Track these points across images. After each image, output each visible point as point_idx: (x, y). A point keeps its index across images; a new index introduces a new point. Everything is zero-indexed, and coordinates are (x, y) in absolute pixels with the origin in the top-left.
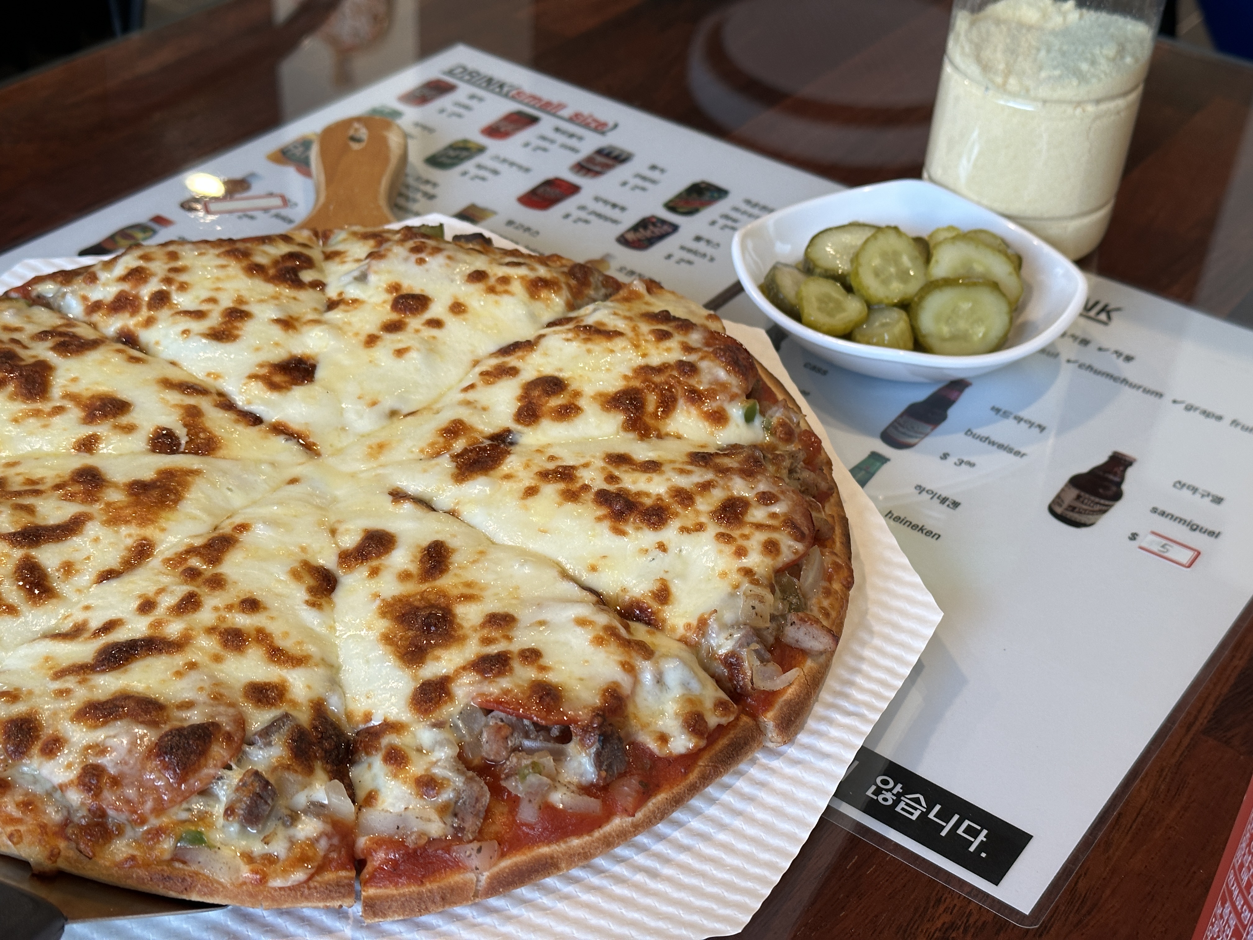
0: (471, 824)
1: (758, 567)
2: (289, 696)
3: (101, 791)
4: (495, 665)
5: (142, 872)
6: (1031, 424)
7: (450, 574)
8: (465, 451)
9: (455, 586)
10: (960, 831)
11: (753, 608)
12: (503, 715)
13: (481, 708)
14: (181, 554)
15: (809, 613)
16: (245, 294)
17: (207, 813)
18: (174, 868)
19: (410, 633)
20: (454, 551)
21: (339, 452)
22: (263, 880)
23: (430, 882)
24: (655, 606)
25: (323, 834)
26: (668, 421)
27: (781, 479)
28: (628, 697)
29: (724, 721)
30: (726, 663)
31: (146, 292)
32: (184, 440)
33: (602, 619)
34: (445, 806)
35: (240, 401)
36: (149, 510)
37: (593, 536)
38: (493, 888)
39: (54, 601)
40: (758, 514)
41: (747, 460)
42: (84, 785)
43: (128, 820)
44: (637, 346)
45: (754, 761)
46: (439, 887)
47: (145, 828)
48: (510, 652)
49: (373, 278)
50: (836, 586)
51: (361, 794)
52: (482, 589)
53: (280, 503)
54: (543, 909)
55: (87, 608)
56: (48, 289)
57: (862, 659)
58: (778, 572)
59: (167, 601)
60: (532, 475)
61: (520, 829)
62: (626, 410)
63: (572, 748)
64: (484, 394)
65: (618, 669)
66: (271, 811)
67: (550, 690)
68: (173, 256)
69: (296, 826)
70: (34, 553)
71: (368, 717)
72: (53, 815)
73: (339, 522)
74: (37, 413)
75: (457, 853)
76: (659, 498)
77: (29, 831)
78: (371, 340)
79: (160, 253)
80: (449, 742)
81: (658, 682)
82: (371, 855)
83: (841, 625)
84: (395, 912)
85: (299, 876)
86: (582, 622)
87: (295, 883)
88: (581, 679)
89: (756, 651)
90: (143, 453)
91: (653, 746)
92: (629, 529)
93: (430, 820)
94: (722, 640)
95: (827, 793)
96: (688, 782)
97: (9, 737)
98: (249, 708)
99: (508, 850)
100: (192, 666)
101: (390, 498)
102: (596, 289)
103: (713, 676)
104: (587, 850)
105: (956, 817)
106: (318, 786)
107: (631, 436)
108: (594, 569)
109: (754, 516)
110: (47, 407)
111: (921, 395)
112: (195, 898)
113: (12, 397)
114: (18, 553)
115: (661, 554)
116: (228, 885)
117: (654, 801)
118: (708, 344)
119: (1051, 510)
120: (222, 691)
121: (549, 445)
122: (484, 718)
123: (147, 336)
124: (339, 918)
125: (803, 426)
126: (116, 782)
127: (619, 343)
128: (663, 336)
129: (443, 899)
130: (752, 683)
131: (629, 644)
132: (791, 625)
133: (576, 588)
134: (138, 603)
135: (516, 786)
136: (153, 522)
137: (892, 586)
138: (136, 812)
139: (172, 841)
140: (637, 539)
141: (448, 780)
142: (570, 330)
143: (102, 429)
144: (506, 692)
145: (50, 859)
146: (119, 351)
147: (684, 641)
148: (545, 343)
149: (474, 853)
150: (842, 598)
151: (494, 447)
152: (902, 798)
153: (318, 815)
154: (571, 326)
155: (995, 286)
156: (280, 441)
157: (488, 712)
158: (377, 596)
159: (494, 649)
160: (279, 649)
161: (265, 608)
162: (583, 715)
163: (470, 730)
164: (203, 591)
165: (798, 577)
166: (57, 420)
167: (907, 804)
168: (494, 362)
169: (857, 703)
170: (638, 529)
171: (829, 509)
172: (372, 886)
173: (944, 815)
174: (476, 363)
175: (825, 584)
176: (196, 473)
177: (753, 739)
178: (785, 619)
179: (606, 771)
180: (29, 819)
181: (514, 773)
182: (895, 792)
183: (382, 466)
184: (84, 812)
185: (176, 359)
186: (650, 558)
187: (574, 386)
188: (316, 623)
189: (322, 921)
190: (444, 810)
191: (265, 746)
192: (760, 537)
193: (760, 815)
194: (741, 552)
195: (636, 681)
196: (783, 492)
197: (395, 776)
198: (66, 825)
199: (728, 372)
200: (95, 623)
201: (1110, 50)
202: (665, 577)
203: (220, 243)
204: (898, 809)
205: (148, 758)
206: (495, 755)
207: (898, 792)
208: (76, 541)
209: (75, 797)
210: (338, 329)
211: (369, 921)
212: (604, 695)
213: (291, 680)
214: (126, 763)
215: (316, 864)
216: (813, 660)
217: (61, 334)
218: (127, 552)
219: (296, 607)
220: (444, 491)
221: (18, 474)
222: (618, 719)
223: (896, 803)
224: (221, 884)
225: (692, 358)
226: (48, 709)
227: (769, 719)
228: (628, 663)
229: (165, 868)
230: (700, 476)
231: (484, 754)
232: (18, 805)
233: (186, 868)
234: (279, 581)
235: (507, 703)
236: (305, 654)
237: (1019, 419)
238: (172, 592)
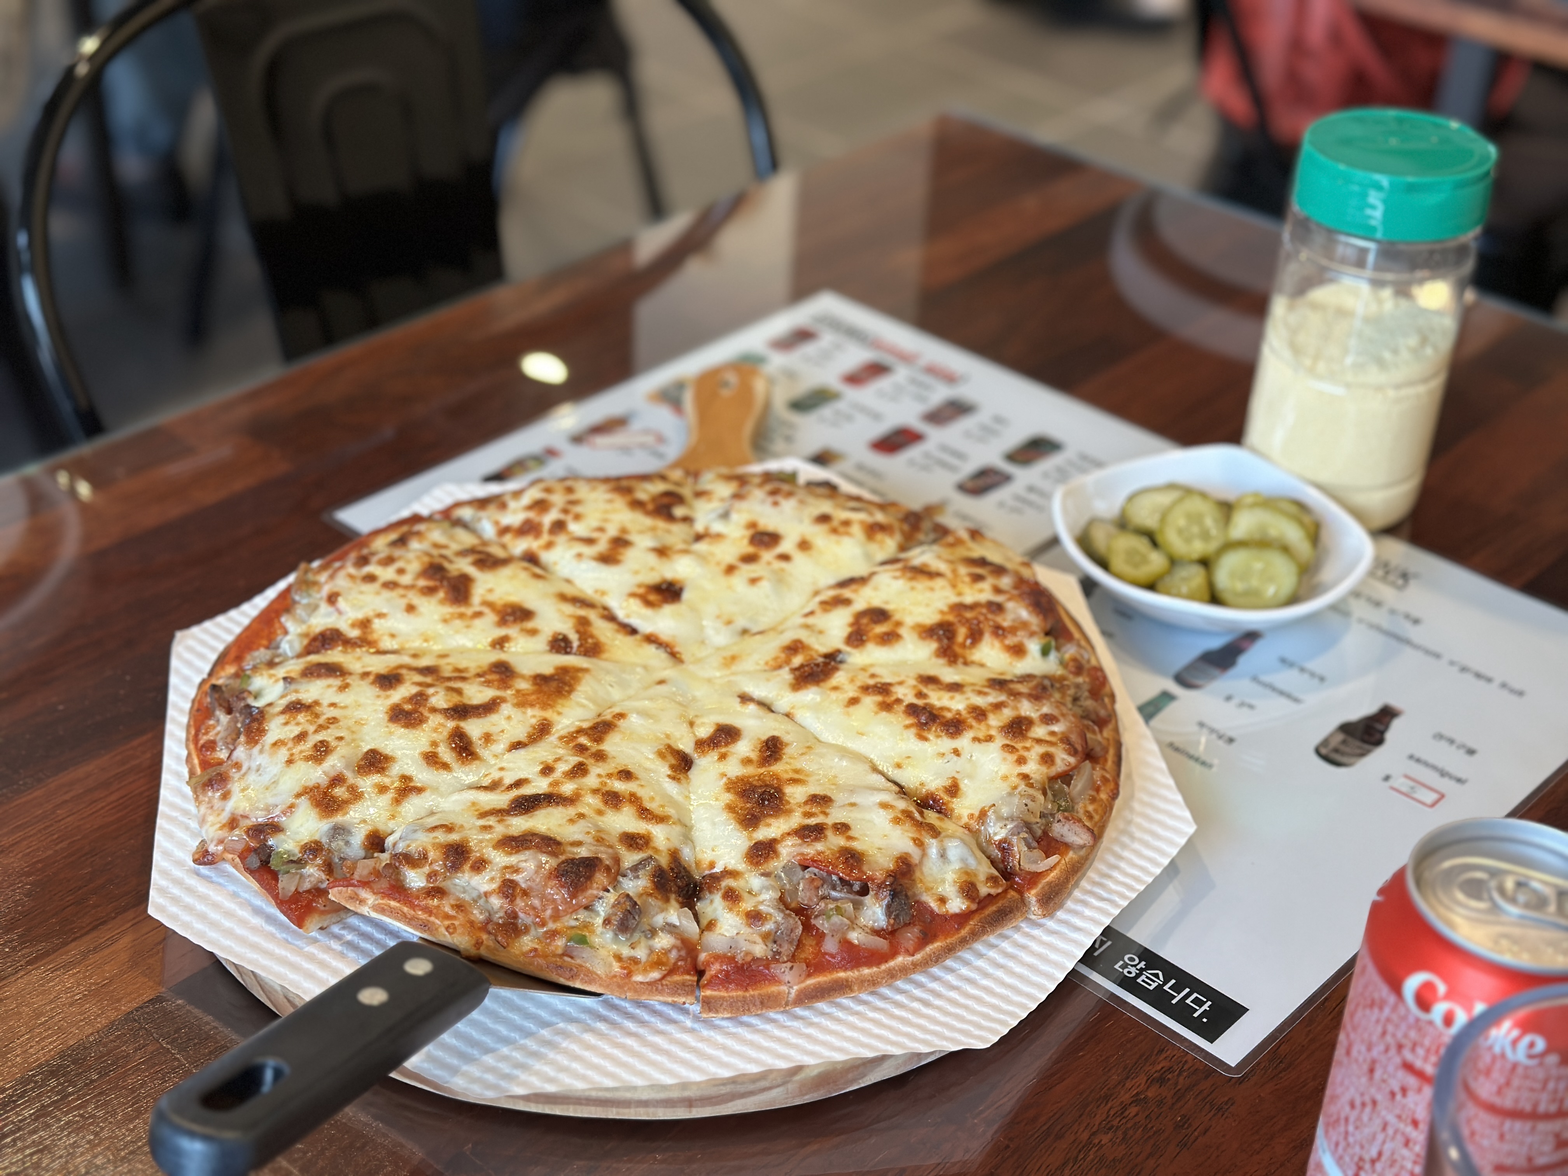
0: (787, 949)
1: (1034, 773)
2: (652, 844)
3: (515, 899)
4: (812, 833)
5: (541, 961)
6: (1313, 675)
7: (783, 761)
8: (802, 666)
9: (786, 771)
10: (1188, 1001)
11: (1026, 805)
12: (816, 871)
13: (800, 865)
14: (573, 733)
15: (1075, 814)
16: (629, 526)
17: (590, 923)
18: (564, 961)
19: (748, 805)
20: (787, 745)
21: (698, 661)
22: (629, 975)
23: (753, 990)
24: (946, 798)
25: (674, 947)
26: (974, 651)
27: (1064, 704)
28: (916, 865)
29: (993, 891)
30: (999, 847)
31: (548, 519)
32: (576, 644)
33: (902, 804)
34: (767, 934)
35: (621, 615)
36: (548, 698)
37: (901, 740)
38: (801, 999)
39: (477, 762)
40: (1040, 731)
41: (1036, 687)
42: (503, 893)
43: (533, 922)
44: (954, 586)
45: (1017, 929)
46: (760, 995)
47: (545, 929)
48: (826, 824)
49: (735, 517)
50: (1103, 796)
51: (704, 922)
52: (807, 775)
53: (651, 699)
54: (838, 1020)
55: (502, 769)
56: (466, 513)
57: (1120, 858)
58: (1052, 779)
59: (562, 767)
60: (855, 688)
61: (824, 957)
62: (939, 640)
63: (868, 899)
64: (823, 620)
65: (911, 843)
66: (637, 925)
67: (854, 854)
68: (570, 490)
69: (654, 939)
70: (463, 724)
71: (712, 865)
72: (478, 916)
73: (696, 716)
74: (461, 616)
75: (774, 969)
76: (958, 713)
77: (460, 925)
78: (730, 569)
79: (559, 487)
80: (773, 887)
81: (942, 856)
82: (709, 966)
83: (1102, 828)
84: (724, 1009)
85: (655, 975)
86: (884, 806)
87: (652, 980)
88: (880, 849)
89: (1024, 839)
90: (545, 652)
91: (934, 905)
92: (931, 737)
93: (755, 943)
94: (998, 829)
95: (1075, 957)
96: (960, 935)
97: (448, 856)
98: (622, 850)
99: (814, 971)
100: (581, 816)
101: (739, 700)
102: (927, 534)
103: (989, 857)
104: (875, 978)
105: (1187, 990)
106: (672, 912)
107: (942, 661)
108: (899, 766)
109: (1036, 733)
110: (469, 611)
111: (1215, 643)
112: (578, 985)
113: (442, 602)
114: (451, 724)
115: (955, 758)
116: (604, 976)
117: (931, 947)
118: (1016, 587)
119: (1318, 751)
120: (603, 836)
121: (872, 665)
122: (801, 873)
123: (546, 557)
124: (683, 1013)
125: (1094, 662)
126: (525, 893)
127: (939, 583)
128: (977, 578)
129: (762, 1003)
130: (1020, 865)
131: (920, 825)
132: (1058, 822)
133: (883, 780)
134: (540, 768)
135: (823, 924)
136: (552, 706)
137: (1157, 802)
138: (539, 917)
139: (564, 940)
140: (936, 744)
141: (771, 915)
142: (897, 570)
143: (512, 631)
144: (819, 853)
145: (475, 946)
146: (526, 569)
147: (967, 827)
148: (876, 579)
149: (787, 970)
150: (1106, 805)
151: (826, 664)
152: (1144, 973)
153: (670, 933)
154: (899, 566)
155: (1285, 549)
156: (651, 649)
157: (805, 868)
158: (724, 775)
159: (812, 821)
160: (647, 810)
161: (637, 779)
162: (879, 875)
163: (790, 881)
164: (590, 762)
165: (1069, 785)
166: (478, 622)
167: (1147, 977)
168: (832, 593)
169: (1111, 891)
170: (938, 737)
171: (1107, 733)
172: (709, 989)
173: (1177, 988)
174: (816, 593)
175: (1093, 793)
176: (585, 670)
177: (1018, 909)
178: (1054, 818)
179: (894, 919)
180: (461, 916)
181: (822, 913)
182: (1138, 967)
183: (733, 674)
184: (501, 914)
185: (571, 577)
186: (946, 761)
187: (897, 617)
188: (675, 792)
189: (669, 1014)
190: (766, 937)
191: (634, 878)
192: (1040, 749)
193: (1018, 969)
194: (1021, 761)
195: (924, 854)
196: (1063, 715)
197: (731, 910)
198: (487, 923)
199: (1030, 613)
200: (508, 781)
201: (1413, 341)
202: (956, 776)
203: (606, 480)
204: (1139, 980)
205: (549, 878)
206: (808, 901)
207: (1141, 968)
208: (493, 718)
209: (496, 902)
210: (703, 558)
211: (704, 1015)
212: (897, 862)
213: (655, 833)
214: (534, 881)
215: (668, 968)
216: (1075, 853)
217: (480, 552)
218: (532, 729)
219: (661, 779)
220: (782, 697)
221: (448, 664)
222: (906, 881)
223: (1138, 976)
224: (597, 975)
225: (999, 599)
226: (475, 839)
227: (1032, 896)
228: (919, 840)
229: (558, 959)
230: (994, 697)
231: (800, 899)
232: (452, 906)
233: (573, 961)
234: (648, 759)
235: (820, 861)
236: (666, 814)
237: (1302, 670)
238: (566, 761)
